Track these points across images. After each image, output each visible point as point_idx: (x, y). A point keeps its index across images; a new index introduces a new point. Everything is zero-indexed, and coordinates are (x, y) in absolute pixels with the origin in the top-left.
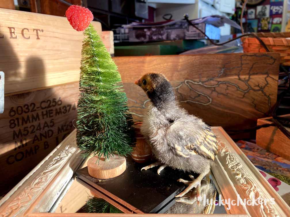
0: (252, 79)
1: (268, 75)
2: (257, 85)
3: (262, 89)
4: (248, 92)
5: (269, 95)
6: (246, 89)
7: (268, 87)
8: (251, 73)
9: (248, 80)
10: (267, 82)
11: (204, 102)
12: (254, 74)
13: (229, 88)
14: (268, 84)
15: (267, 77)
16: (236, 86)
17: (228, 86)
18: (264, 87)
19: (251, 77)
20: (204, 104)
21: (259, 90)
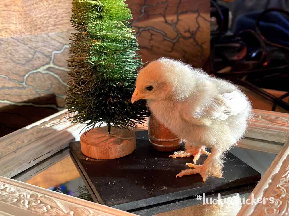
0: (181, 20)
1: (199, 13)
2: (188, 29)
3: (193, 35)
4: (177, 41)
5: (202, 43)
6: (175, 36)
7: (200, 31)
8: (180, 11)
10: (198, 24)
12: (183, 13)
13: (153, 37)
14: (199, 27)
15: (198, 17)
16: (163, 33)
17: (152, 35)
18: (196, 33)
19: (180, 17)
21: (190, 38)
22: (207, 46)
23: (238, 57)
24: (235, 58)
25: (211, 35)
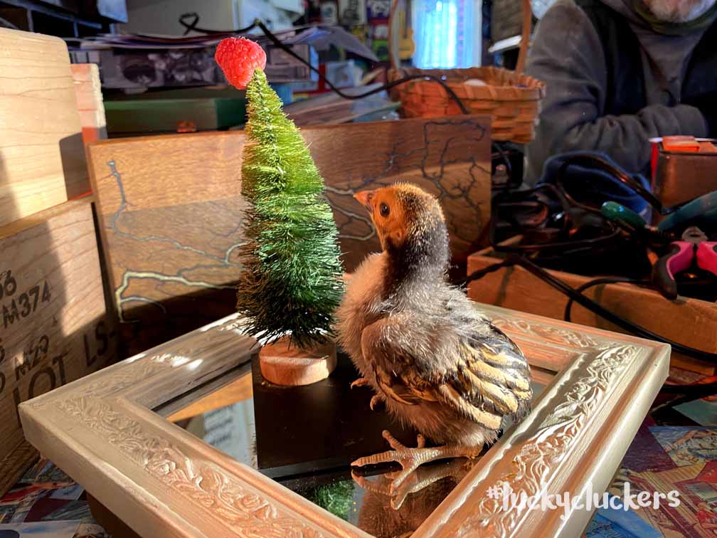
0: (447, 173)
1: (474, 162)
2: (457, 185)
3: (465, 192)
5: (479, 203)
7: (475, 187)
8: (445, 160)
9: (441, 177)
10: (473, 176)
11: (362, 235)
12: (450, 162)
14: (474, 181)
15: (473, 167)
18: (469, 188)
19: (446, 169)
20: (360, 238)
21: (460, 196)
22: (486, 207)
23: (535, 221)
24: (531, 222)
25: (493, 190)
